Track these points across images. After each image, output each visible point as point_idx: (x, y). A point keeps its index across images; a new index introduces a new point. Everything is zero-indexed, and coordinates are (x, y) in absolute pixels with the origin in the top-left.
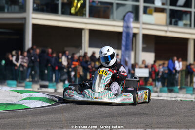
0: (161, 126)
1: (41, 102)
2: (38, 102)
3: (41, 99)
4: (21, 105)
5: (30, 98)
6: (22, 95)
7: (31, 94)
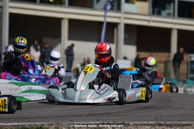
0: (172, 119)
1: (41, 95)
2: (38, 95)
3: (41, 92)
4: (22, 97)
5: (30, 91)
6: (21, 87)
7: (31, 86)
